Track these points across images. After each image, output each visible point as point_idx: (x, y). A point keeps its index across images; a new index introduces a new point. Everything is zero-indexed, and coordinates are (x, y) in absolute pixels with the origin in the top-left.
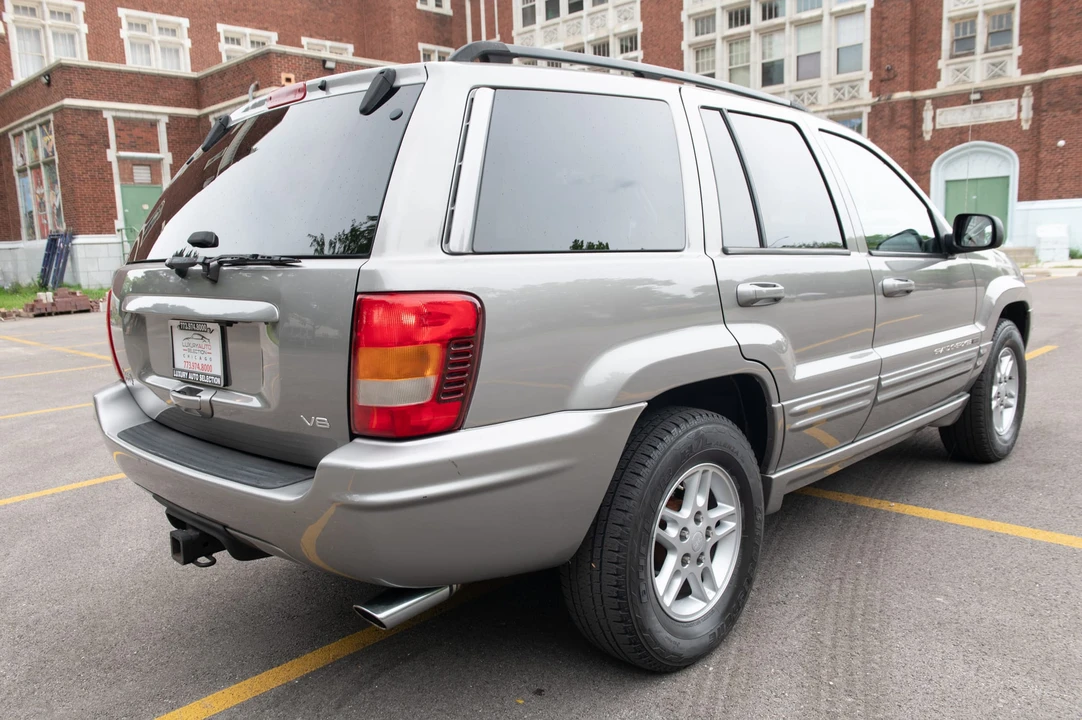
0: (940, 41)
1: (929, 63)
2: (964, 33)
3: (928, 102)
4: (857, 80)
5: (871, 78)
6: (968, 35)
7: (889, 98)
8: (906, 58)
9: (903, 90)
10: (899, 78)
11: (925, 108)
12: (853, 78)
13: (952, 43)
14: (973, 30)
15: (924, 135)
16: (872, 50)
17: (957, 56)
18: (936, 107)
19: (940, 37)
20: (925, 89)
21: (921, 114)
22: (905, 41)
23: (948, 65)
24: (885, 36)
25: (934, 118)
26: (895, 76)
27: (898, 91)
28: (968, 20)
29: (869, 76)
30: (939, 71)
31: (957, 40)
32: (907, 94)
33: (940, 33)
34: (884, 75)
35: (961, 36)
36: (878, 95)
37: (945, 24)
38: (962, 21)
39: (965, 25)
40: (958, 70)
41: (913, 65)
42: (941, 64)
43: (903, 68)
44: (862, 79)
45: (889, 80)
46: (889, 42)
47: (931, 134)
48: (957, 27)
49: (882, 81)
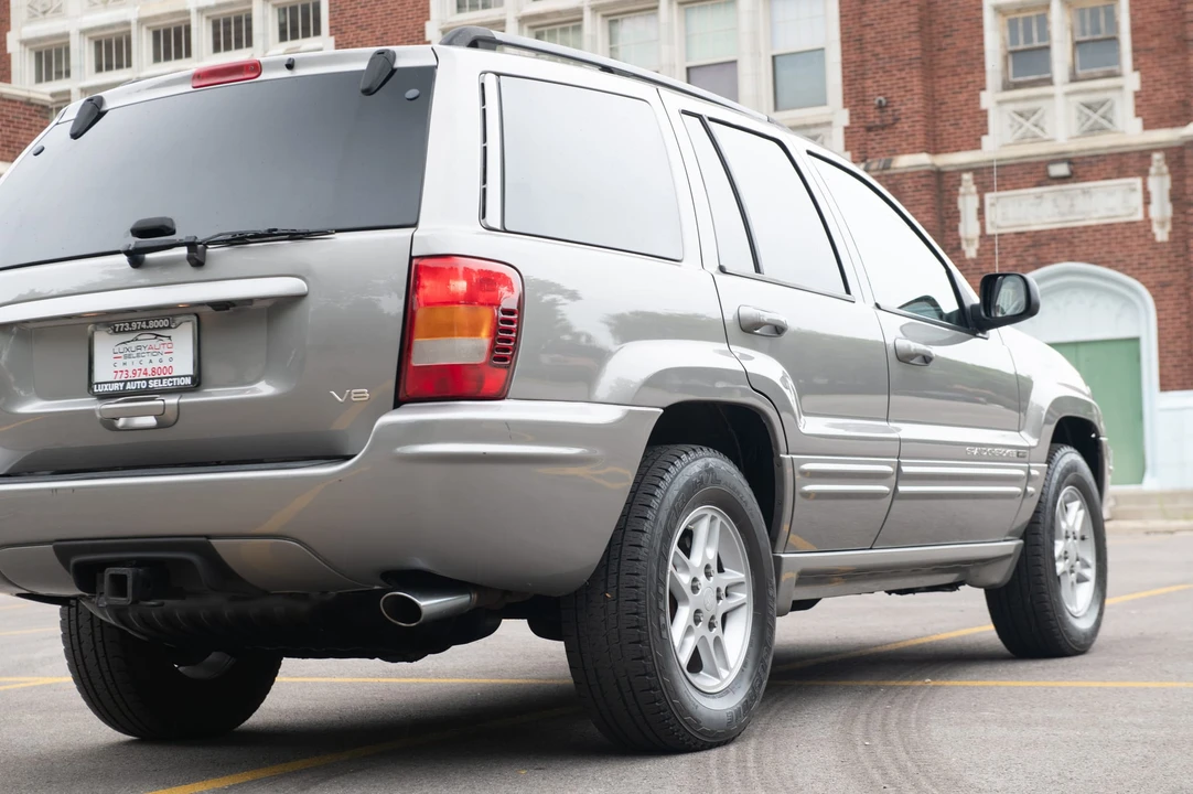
0: (982, 53)
1: (962, 97)
2: (1028, 39)
3: (967, 177)
4: (816, 125)
5: (846, 122)
6: (1036, 44)
7: (887, 167)
8: (916, 84)
9: (914, 150)
10: (904, 126)
11: (962, 190)
12: (810, 121)
13: (1006, 58)
14: (1045, 33)
15: (964, 246)
16: (845, 64)
17: (1017, 86)
18: (983, 188)
19: (982, 44)
20: (958, 150)
21: (955, 203)
22: (912, 48)
23: (1000, 103)
24: (870, 34)
25: (981, 212)
26: (897, 120)
27: (903, 152)
28: (1033, 14)
29: (842, 118)
30: (984, 114)
31: (1014, 53)
32: (923, 159)
33: (981, 37)
34: (873, 117)
35: (1021, 46)
36: (864, 161)
37: (989, 18)
38: (1021, 15)
39: (1027, 21)
40: (1021, 115)
41: (931, 98)
42: (987, 100)
43: (911, 105)
44: (829, 124)
45: (883, 127)
46: (879, 49)
47: (976, 245)
48: (1012, 25)
49: (869, 129)
